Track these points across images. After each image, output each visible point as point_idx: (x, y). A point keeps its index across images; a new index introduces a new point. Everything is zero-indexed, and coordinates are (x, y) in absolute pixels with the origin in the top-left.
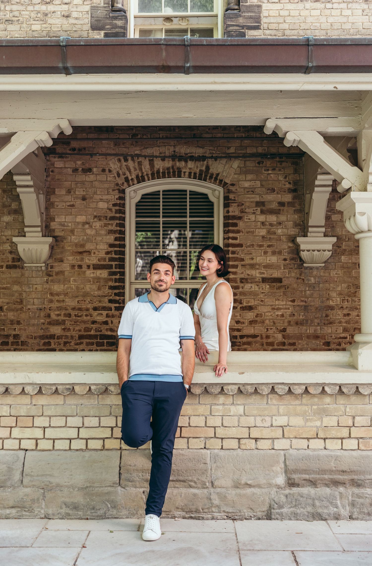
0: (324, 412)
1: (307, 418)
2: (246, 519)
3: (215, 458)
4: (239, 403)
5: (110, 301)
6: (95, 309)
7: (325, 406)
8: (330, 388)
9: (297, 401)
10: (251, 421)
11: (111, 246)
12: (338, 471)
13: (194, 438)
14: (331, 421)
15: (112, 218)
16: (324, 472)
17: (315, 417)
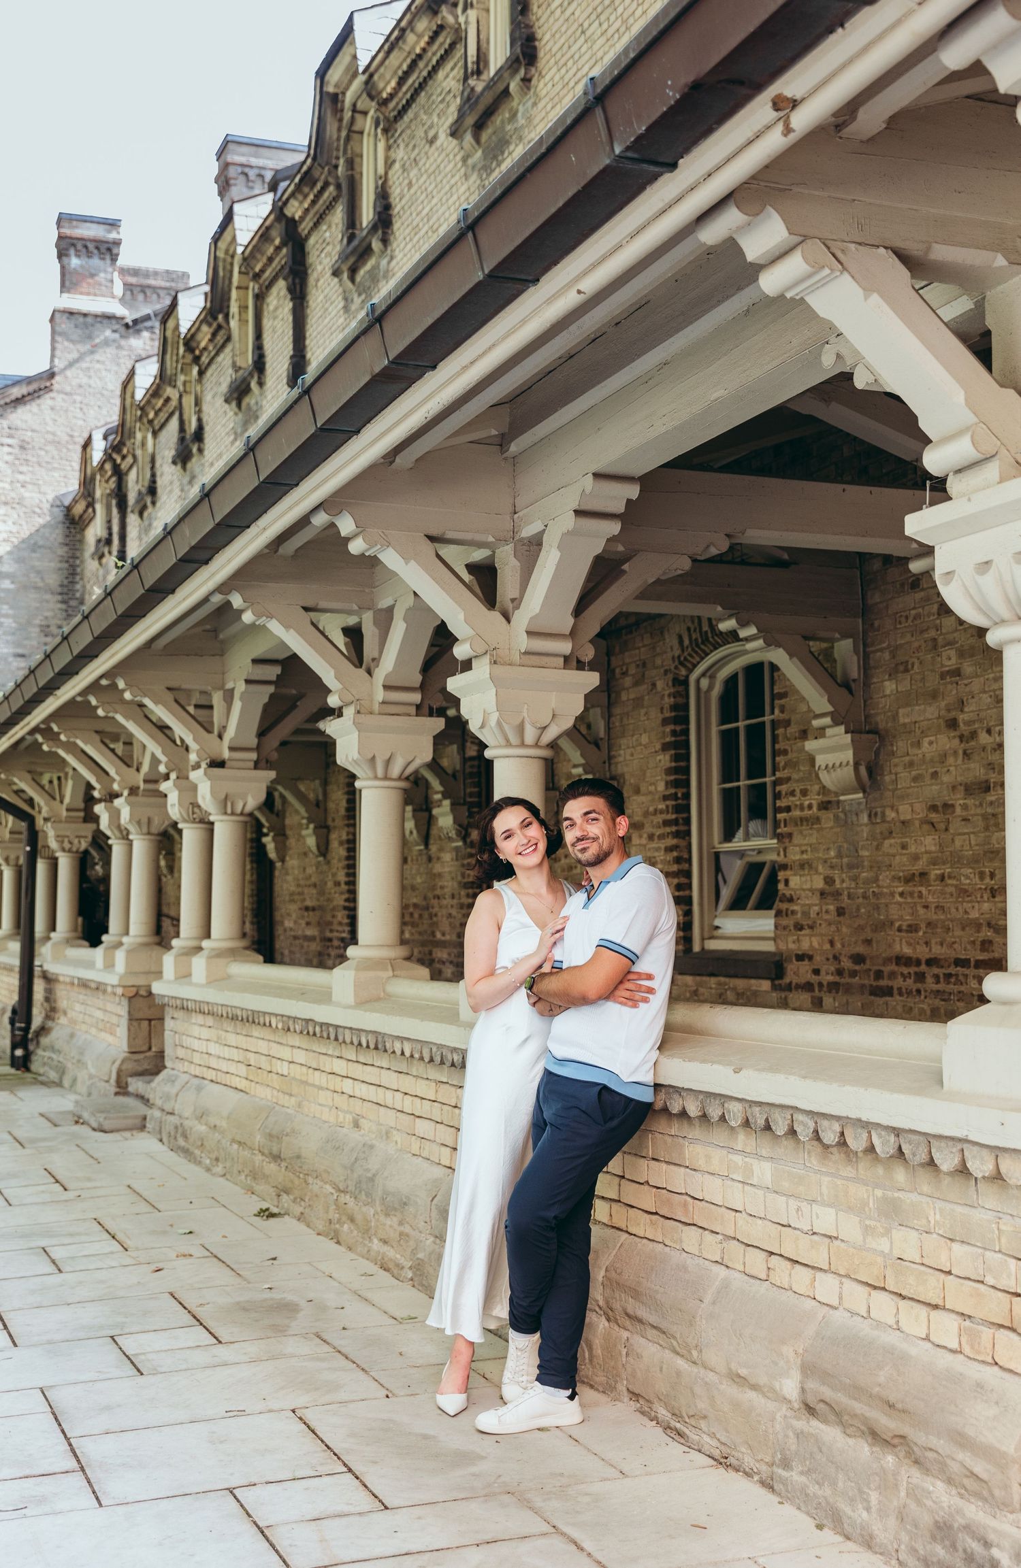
0: (893, 1212)
1: (868, 1222)
3: (725, 1290)
4: (764, 1153)
7: (896, 1195)
9: (849, 1168)
12: (881, 1399)
13: (712, 1232)
14: (906, 1243)
16: (857, 1391)
17: (878, 1224)
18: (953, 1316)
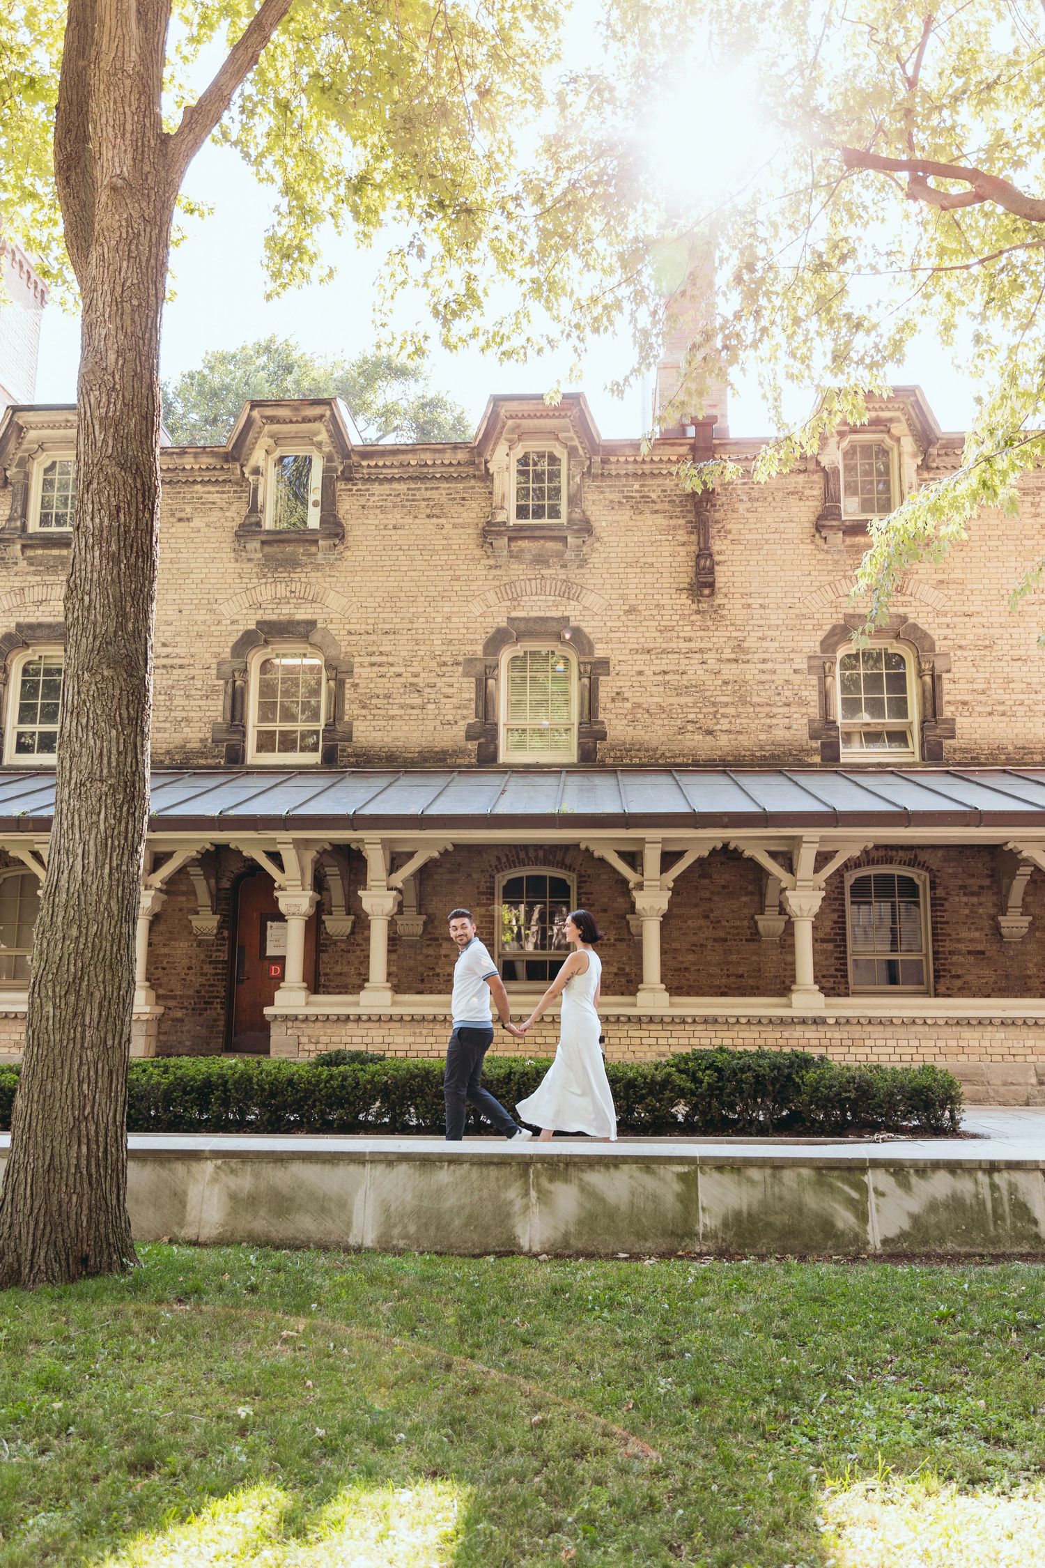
5: (837, 970)
6: (824, 977)
10: (1010, 1043)
11: (835, 922)
15: (835, 899)
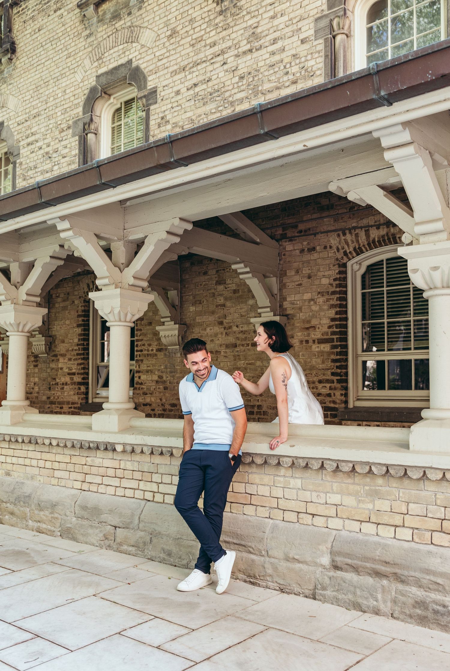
0: (375, 494)
1: (360, 498)
2: (295, 594)
3: (275, 528)
4: (297, 476)
5: (333, 374)
6: (320, 382)
7: (377, 488)
8: (377, 468)
9: (350, 479)
10: (307, 496)
11: (333, 320)
12: (380, 561)
13: (262, 506)
14: (384, 505)
15: (334, 293)
16: (366, 559)
17: (366, 499)
18: (408, 529)
